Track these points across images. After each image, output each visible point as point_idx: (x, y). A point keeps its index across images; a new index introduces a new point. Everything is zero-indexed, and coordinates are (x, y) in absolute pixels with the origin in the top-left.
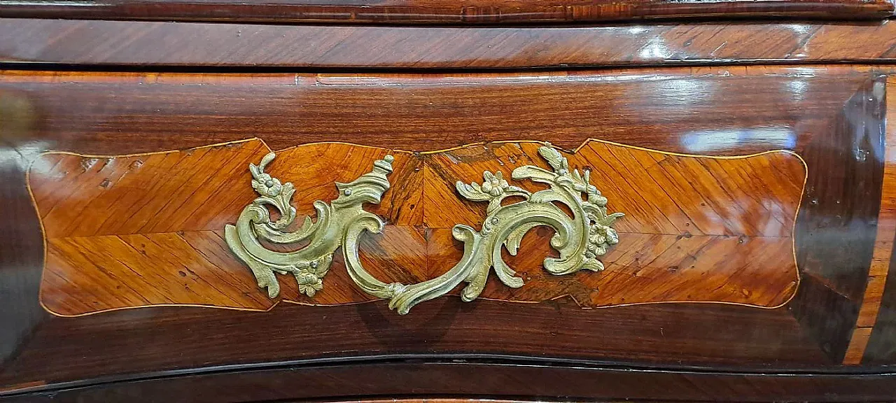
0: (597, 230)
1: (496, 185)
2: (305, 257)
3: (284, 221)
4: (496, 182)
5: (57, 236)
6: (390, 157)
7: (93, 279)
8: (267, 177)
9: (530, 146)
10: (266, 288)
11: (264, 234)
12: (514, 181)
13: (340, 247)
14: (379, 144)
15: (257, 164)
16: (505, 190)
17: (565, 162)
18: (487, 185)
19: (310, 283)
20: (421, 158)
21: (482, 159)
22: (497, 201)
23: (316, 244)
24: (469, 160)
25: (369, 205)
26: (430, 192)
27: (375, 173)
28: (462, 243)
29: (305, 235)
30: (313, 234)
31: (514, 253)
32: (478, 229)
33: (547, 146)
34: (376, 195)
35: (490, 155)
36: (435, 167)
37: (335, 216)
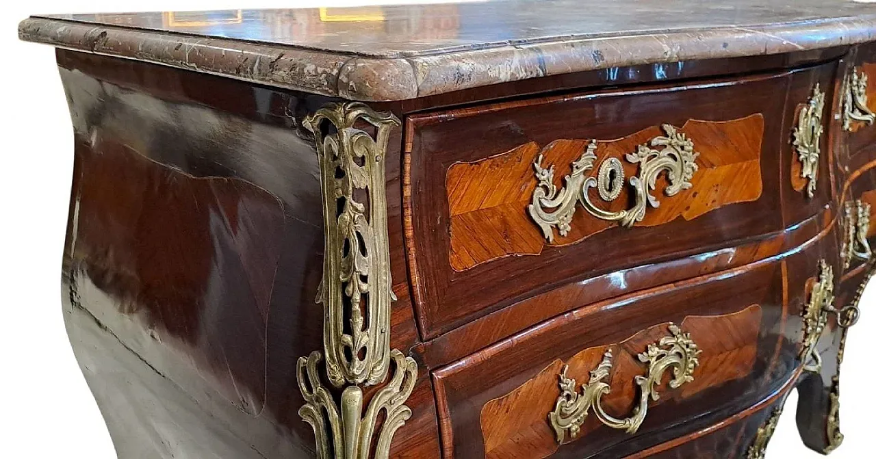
1: (653, 352)
4: (653, 349)
6: (611, 350)
9: (666, 326)
11: (565, 412)
12: (660, 347)
14: (605, 343)
16: (657, 353)
17: (680, 331)
18: (649, 352)
20: (620, 345)
22: (653, 359)
27: (605, 361)
34: (607, 373)
35: (648, 336)
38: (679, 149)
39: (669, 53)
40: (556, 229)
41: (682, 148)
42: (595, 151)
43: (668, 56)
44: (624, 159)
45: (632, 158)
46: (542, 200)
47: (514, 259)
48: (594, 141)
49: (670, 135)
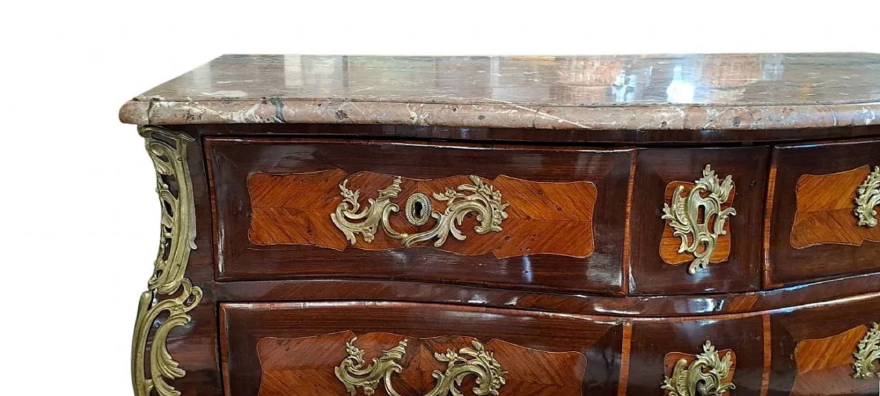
0: (496, 378)
1: (451, 356)
2: (368, 380)
3: (359, 366)
4: (452, 354)
5: (267, 371)
6: (406, 340)
7: (279, 387)
8: (352, 347)
9: (468, 339)
10: (350, 393)
11: (351, 371)
12: (460, 355)
13: (383, 378)
14: (401, 334)
15: (349, 342)
16: (456, 358)
17: (483, 348)
18: (448, 355)
19: (369, 391)
20: (419, 341)
21: (447, 342)
22: (452, 363)
23: (371, 376)
24: (441, 343)
25: (396, 360)
26: (423, 355)
27: (399, 347)
28: (436, 379)
29: (367, 372)
30: (372, 371)
31: (459, 385)
32: (444, 373)
33: (475, 340)
34: (400, 357)
35: (451, 341)
36: (425, 345)
37: (381, 365)
38: (488, 198)
39: (416, 119)
40: (359, 235)
41: (491, 197)
42: (400, 185)
43: (415, 121)
44: (431, 197)
45: (440, 197)
46: (346, 213)
47: (315, 248)
48: (400, 177)
49: (477, 184)
